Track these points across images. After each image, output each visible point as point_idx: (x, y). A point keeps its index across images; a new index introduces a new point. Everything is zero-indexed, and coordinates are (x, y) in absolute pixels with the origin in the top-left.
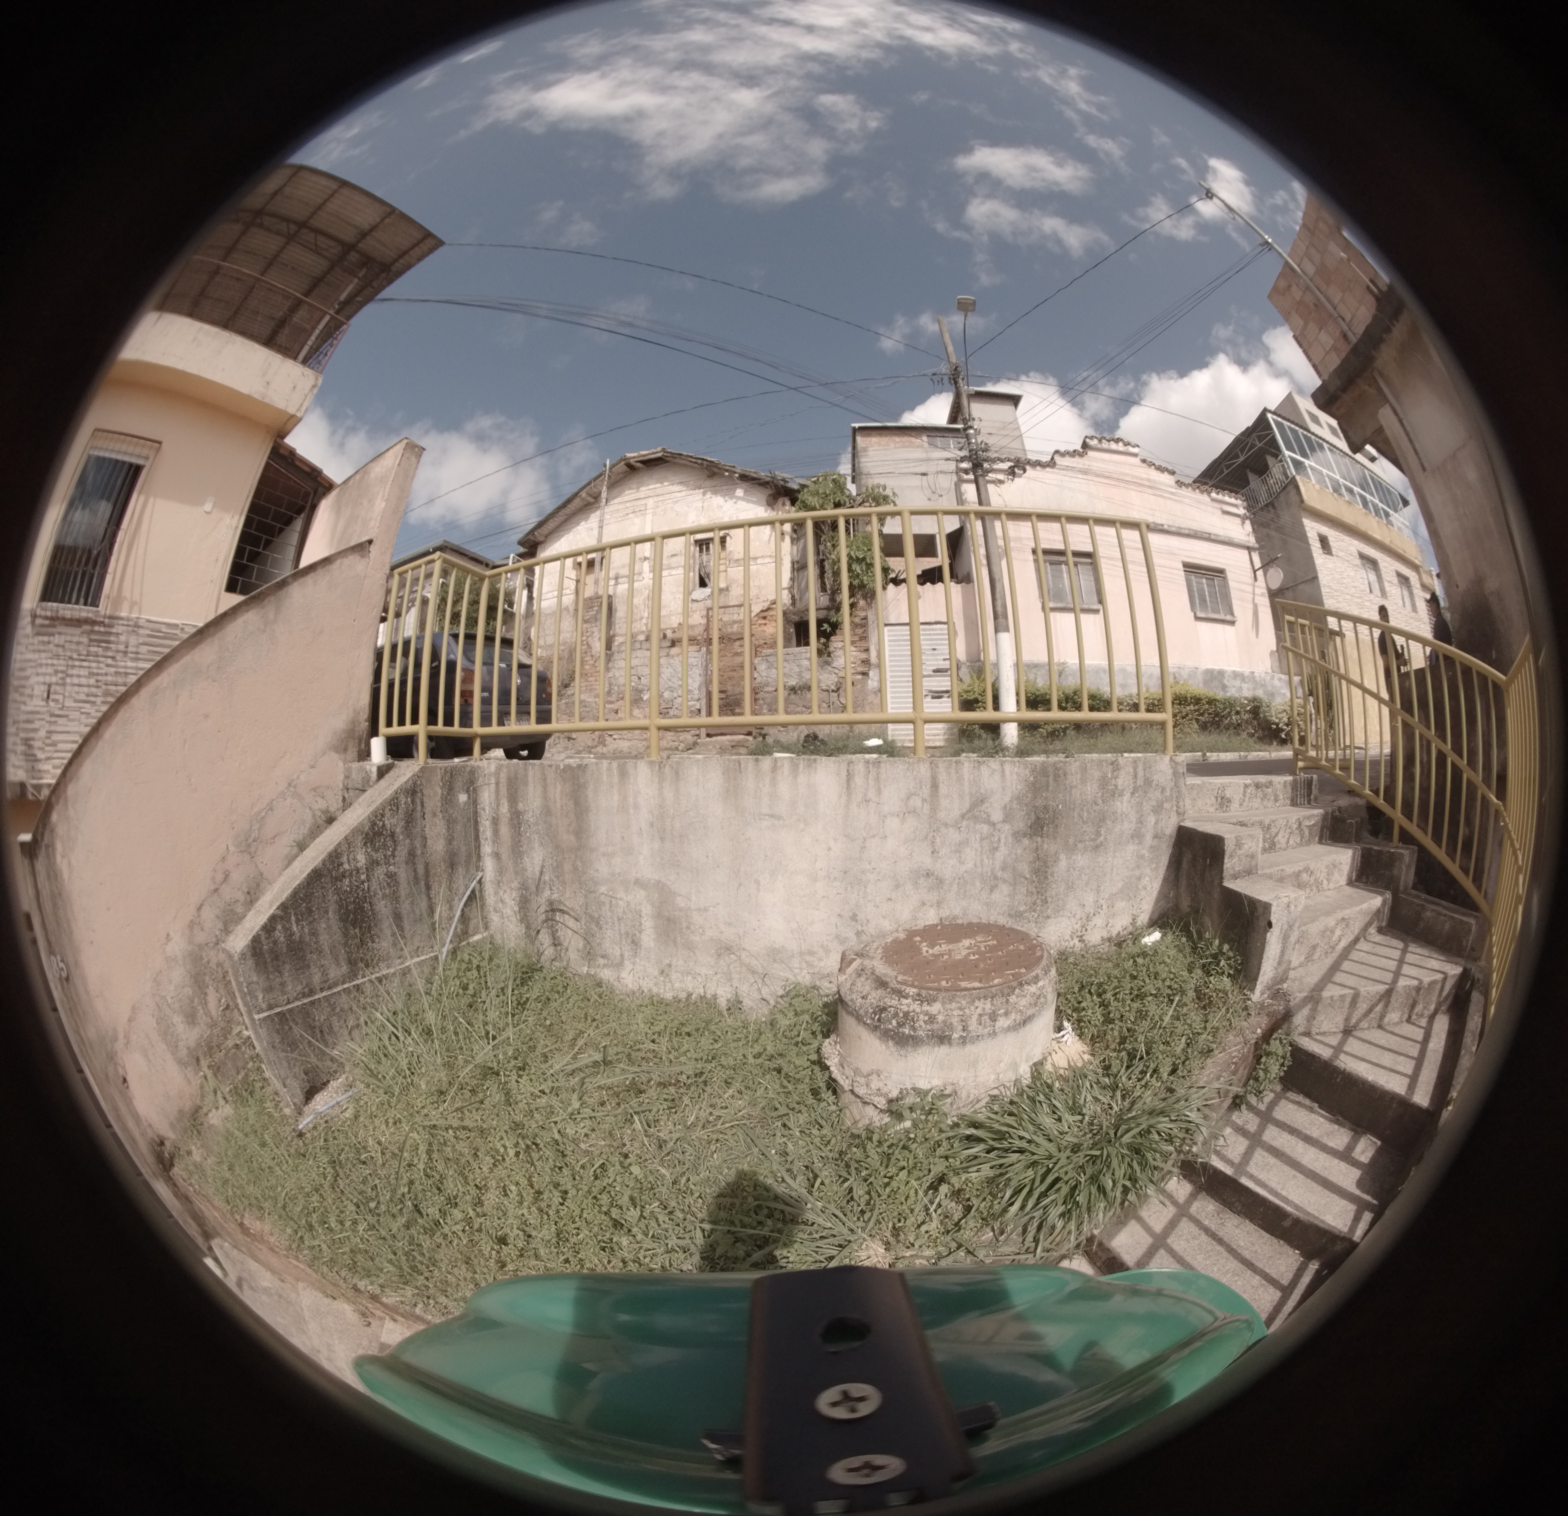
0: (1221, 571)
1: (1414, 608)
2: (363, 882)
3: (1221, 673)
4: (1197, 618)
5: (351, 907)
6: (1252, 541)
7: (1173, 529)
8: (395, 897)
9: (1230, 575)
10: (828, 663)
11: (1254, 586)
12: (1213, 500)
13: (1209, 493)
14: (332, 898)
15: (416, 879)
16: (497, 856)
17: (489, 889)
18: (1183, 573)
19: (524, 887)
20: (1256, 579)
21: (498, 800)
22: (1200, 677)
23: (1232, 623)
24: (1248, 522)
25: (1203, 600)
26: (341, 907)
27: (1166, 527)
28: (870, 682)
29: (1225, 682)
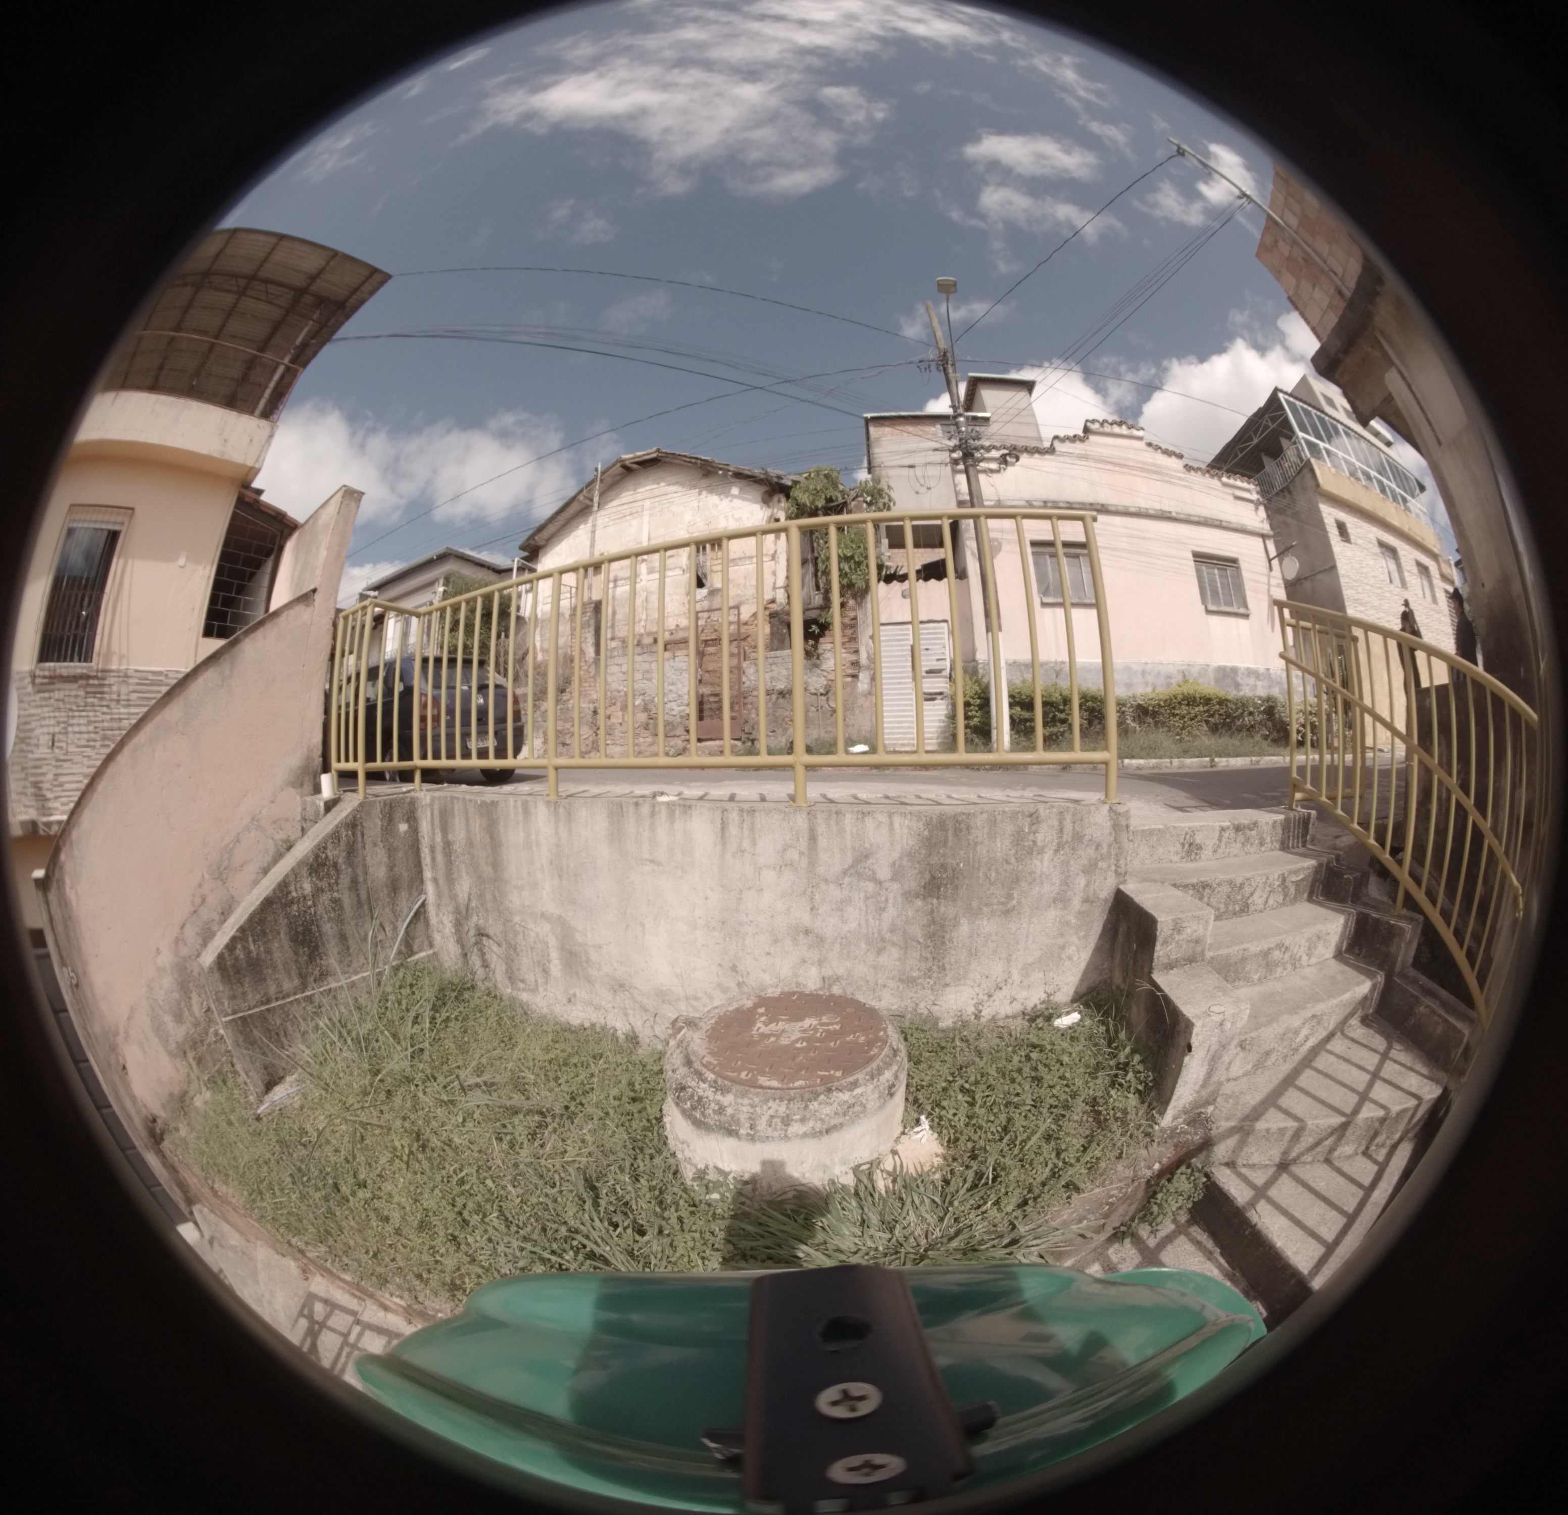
0: (1234, 561)
1: (1434, 600)
2: (309, 907)
3: (1234, 670)
4: (1208, 612)
5: (300, 929)
6: (1266, 528)
7: (1182, 516)
8: (340, 920)
9: (1243, 565)
10: (817, 666)
11: (1269, 576)
12: (1225, 485)
13: (1220, 478)
14: (283, 922)
15: (360, 903)
16: (435, 881)
17: (431, 911)
18: (1192, 564)
19: (457, 911)
20: (1271, 569)
21: (433, 829)
22: (1211, 675)
23: (1246, 616)
24: (1262, 508)
25: (1215, 592)
26: (291, 929)
27: (1174, 514)
28: (859, 684)
29: (1239, 679)
